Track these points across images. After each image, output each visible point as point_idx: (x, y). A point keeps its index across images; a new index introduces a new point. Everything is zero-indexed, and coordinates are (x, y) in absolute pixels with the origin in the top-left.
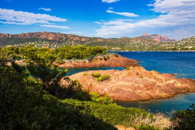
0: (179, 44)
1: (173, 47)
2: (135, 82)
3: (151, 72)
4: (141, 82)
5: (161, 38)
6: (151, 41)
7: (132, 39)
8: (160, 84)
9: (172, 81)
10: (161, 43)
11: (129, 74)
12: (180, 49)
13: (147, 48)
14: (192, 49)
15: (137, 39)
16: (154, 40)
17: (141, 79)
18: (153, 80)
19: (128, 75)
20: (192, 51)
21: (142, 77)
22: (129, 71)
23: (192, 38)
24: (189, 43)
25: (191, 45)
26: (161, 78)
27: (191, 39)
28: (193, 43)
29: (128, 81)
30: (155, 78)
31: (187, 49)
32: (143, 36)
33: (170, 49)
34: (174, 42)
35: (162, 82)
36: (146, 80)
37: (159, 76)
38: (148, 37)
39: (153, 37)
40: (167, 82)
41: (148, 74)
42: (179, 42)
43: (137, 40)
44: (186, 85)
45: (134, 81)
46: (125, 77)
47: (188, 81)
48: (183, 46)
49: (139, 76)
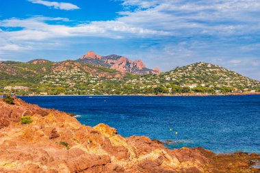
0: (168, 78)
1: (155, 86)
2: (44, 160)
3: (95, 128)
4: (63, 157)
5: (128, 63)
6: (104, 70)
7: (57, 65)
8: (122, 164)
9: (154, 155)
10: (128, 76)
11: (27, 137)
12: (170, 89)
13: (95, 87)
14: (197, 91)
15: (70, 65)
16: (113, 67)
17: (64, 149)
18: (100, 152)
19: (21, 138)
20: (198, 94)
21: (66, 145)
22: (27, 127)
23: (196, 65)
24: (190, 78)
25: (194, 82)
26: (125, 145)
27: (193, 69)
28: (197, 77)
29: (20, 157)
30: (106, 145)
31: (186, 90)
32: (85, 59)
33: (150, 91)
34: (158, 74)
35: (127, 157)
36: (80, 153)
37: (117, 141)
38: (97, 60)
39: (109, 61)
40: (142, 158)
41: (87, 134)
42: (168, 74)
43: (71, 68)
44: (191, 165)
45: (40, 155)
46: (13, 144)
47: (198, 154)
48: (178, 84)
49: (59, 140)
